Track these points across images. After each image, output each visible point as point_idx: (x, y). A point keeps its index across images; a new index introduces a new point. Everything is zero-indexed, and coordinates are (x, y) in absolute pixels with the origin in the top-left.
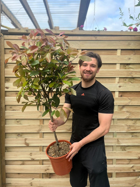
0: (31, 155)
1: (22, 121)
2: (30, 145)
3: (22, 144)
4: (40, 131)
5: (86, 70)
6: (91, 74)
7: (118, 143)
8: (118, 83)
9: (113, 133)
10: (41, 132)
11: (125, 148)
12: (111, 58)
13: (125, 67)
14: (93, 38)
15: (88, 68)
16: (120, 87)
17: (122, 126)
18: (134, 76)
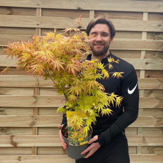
0: (20, 160)
1: (7, 111)
2: (19, 145)
3: (6, 143)
5: (96, 40)
6: (103, 45)
7: (144, 143)
8: (145, 58)
9: (137, 128)
10: (34, 126)
11: (154, 150)
12: (135, 24)
13: (154, 36)
17: (150, 118)
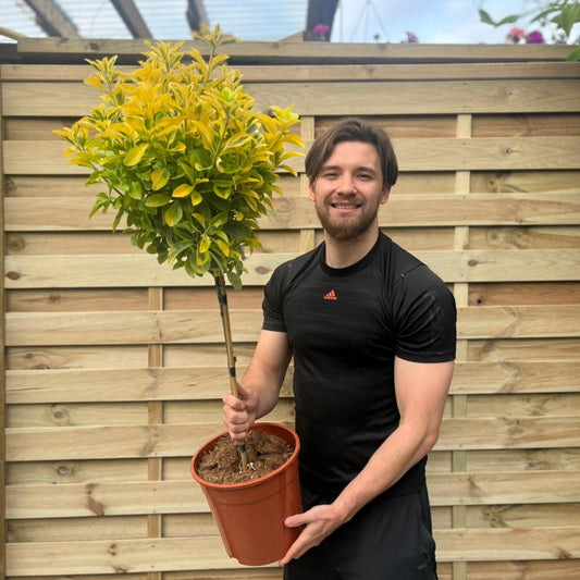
0: (114, 554)
1: (75, 413)
2: (108, 512)
3: (74, 507)
4: (150, 451)
5: (338, 191)
6: (359, 206)
7: (473, 495)
8: (467, 247)
9: (452, 452)
10: (153, 455)
11: (503, 515)
12: (434, 150)
13: (492, 183)
14: (360, 72)
15: (345, 184)
16: (472, 263)
17: (486, 423)
18: (530, 220)
